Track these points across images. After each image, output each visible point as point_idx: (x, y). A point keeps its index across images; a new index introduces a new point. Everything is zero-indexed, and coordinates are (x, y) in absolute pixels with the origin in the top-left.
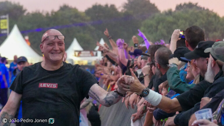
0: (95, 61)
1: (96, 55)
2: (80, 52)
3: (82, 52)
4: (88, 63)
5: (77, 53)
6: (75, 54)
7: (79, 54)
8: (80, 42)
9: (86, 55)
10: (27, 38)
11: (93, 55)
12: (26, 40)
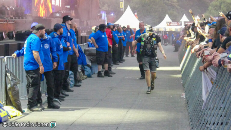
0: (180, 29)
1: (181, 25)
2: (170, 23)
3: (172, 23)
4: (175, 30)
5: (168, 23)
6: (167, 24)
7: (169, 24)
8: (170, 16)
9: (174, 25)
10: (136, 14)
11: (179, 25)
12: (135, 15)
